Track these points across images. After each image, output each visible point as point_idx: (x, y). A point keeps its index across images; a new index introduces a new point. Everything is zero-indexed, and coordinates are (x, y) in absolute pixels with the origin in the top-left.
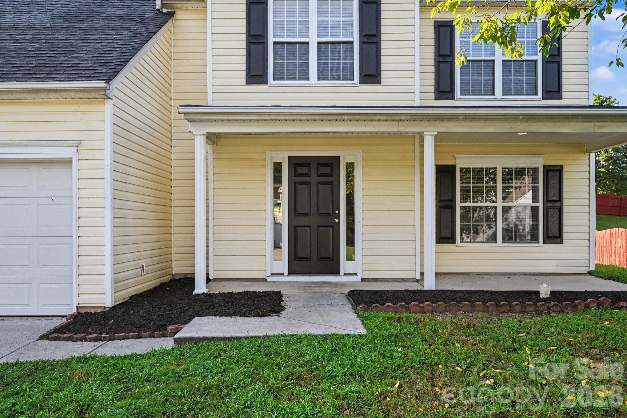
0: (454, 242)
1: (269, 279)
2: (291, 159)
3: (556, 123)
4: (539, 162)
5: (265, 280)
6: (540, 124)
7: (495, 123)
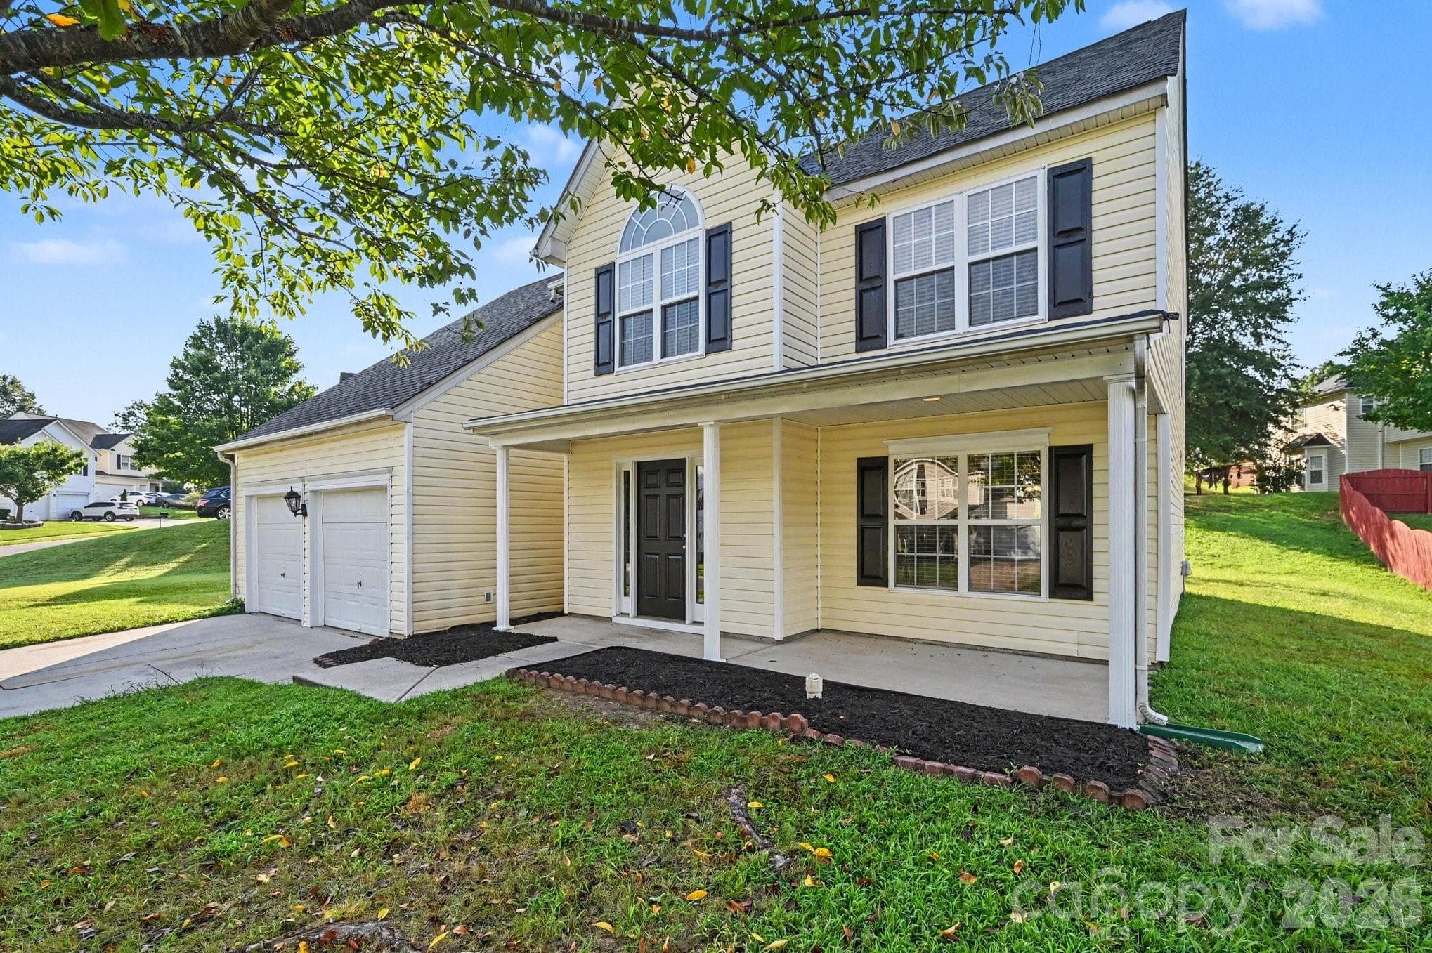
0: (886, 584)
1: (615, 620)
2: (640, 465)
3: (886, 385)
4: (1039, 442)
5: (609, 620)
6: (859, 389)
7: (786, 398)
